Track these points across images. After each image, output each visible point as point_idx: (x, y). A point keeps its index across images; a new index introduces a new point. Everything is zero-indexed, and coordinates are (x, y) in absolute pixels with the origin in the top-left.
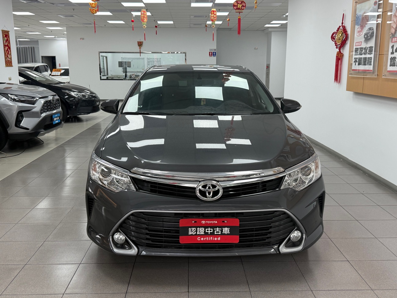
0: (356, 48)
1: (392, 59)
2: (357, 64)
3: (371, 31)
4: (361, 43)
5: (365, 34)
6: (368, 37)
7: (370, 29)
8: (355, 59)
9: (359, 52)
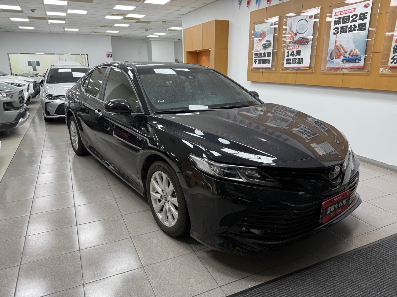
0: (255, 53)
1: (287, 60)
2: (257, 63)
3: (269, 42)
4: (260, 50)
5: (263, 44)
6: (266, 46)
7: (268, 41)
8: (255, 60)
9: (258, 55)
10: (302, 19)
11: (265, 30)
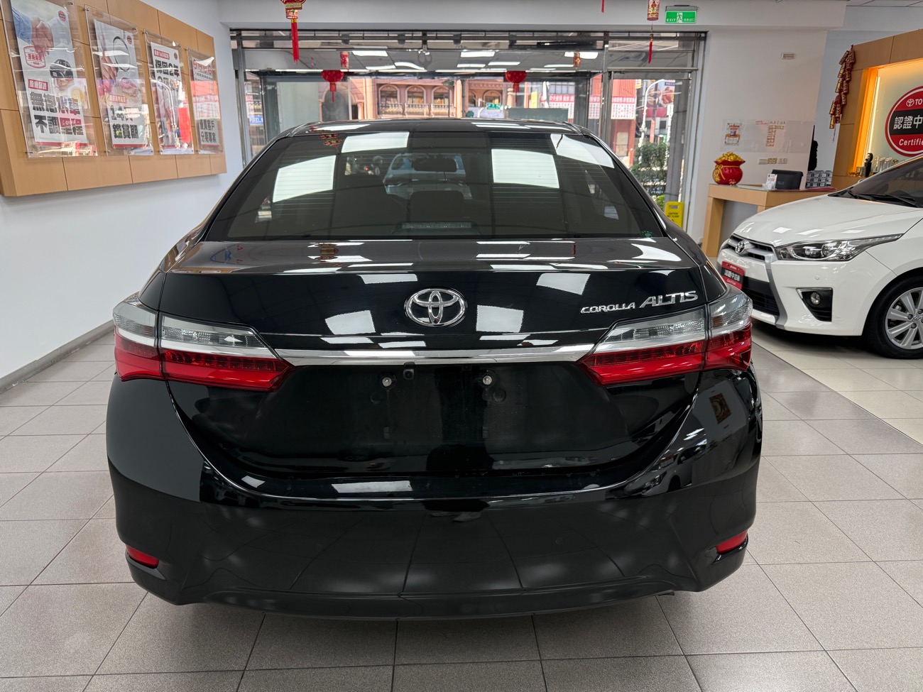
0: (32, 94)
1: (115, 126)
2: (47, 129)
4: (45, 84)
8: (36, 117)
9: (45, 103)
10: (117, 38)
11: (49, 24)
